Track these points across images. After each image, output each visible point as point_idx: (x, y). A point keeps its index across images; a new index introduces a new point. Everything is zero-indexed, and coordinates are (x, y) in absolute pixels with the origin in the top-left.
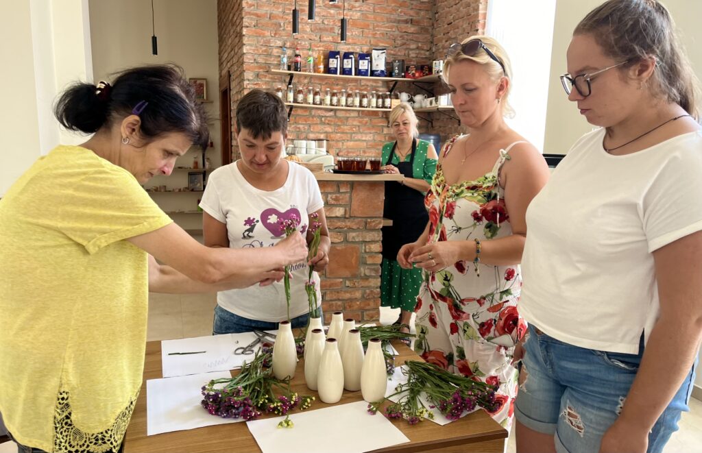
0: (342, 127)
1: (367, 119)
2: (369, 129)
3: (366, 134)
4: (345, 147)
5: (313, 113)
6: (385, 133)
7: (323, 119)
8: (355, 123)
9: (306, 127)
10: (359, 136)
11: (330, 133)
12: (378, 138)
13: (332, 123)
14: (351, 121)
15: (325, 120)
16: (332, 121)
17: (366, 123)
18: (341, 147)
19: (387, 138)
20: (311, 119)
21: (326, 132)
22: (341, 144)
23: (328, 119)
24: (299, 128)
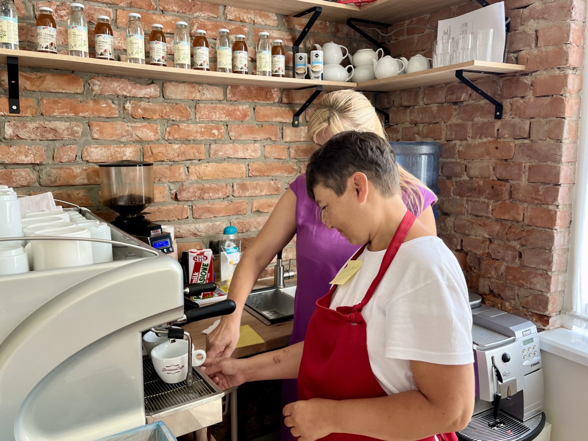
0: (183, 126)
1: (245, 107)
2: (251, 130)
3: (244, 143)
4: (193, 178)
5: (96, 88)
6: (288, 139)
7: (128, 105)
8: (216, 116)
9: (79, 129)
10: (228, 150)
11: (149, 142)
12: (273, 152)
13: (156, 117)
14: (205, 112)
15: (135, 108)
16: (154, 111)
17: (245, 116)
18: (183, 177)
19: (292, 151)
20: (91, 104)
21: (140, 141)
22: (183, 170)
23: (143, 104)
24: (54, 130)
